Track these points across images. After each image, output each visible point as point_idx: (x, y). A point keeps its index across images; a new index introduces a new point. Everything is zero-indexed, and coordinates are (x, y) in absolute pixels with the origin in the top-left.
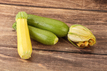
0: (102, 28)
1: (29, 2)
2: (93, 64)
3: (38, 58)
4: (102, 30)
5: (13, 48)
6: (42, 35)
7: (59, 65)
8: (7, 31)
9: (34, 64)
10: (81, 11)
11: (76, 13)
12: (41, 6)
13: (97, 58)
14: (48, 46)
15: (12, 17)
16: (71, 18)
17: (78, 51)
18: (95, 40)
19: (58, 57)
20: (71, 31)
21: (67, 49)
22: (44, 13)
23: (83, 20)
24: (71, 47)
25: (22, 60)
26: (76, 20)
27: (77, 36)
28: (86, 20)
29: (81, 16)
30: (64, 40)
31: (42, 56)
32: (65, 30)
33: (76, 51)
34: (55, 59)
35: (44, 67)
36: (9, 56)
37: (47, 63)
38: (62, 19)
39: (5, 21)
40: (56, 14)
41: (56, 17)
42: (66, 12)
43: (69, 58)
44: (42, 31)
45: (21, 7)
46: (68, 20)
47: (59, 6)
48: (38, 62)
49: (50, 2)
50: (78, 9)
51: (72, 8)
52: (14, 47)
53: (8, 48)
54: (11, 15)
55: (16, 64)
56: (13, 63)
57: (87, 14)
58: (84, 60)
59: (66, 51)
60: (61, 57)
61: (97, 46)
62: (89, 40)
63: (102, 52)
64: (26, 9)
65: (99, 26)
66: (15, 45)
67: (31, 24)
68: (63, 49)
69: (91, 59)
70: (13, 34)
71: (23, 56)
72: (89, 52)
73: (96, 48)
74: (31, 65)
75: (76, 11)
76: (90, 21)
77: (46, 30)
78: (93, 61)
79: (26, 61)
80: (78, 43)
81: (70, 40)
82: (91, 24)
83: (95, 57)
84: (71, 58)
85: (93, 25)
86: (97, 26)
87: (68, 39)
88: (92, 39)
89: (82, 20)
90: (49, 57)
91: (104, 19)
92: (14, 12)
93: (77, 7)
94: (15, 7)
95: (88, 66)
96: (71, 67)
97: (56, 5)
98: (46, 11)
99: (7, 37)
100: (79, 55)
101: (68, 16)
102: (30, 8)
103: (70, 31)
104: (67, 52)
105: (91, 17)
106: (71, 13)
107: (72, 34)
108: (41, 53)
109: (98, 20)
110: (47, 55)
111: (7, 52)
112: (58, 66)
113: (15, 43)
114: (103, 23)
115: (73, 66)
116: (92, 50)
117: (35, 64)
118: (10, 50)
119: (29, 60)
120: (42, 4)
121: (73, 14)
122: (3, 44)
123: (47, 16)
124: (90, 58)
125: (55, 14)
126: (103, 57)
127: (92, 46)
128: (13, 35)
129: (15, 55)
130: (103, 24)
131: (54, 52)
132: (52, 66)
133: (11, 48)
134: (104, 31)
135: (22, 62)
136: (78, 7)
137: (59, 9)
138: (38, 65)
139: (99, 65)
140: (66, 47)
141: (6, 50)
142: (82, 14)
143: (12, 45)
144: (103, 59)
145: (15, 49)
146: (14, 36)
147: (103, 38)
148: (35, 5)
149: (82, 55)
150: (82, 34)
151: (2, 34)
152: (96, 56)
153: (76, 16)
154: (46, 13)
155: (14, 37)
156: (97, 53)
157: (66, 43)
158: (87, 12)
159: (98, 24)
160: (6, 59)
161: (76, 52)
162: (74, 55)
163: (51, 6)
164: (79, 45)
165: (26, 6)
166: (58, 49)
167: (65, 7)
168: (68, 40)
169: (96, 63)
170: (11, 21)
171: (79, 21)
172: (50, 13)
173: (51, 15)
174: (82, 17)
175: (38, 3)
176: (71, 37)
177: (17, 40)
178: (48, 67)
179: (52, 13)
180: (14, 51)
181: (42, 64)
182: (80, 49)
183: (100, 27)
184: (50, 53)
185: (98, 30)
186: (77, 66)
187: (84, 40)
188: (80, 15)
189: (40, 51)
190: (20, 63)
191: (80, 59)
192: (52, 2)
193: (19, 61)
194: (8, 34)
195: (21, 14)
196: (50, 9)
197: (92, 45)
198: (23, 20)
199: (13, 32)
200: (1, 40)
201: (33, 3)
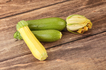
0: (87, 12)
1: (12, 12)
2: (99, 43)
3: (53, 55)
4: (88, 13)
5: (26, 55)
7: (73, 54)
8: (11, 43)
9: (52, 61)
10: (61, 4)
11: (58, 6)
12: (25, 11)
13: (99, 37)
14: (54, 42)
16: (58, 12)
17: (81, 37)
19: (68, 48)
20: (69, 22)
21: (71, 39)
22: (32, 16)
23: (68, 10)
24: (73, 36)
25: (41, 62)
26: (62, 12)
27: (76, 25)
28: (71, 10)
29: (64, 8)
31: (55, 52)
33: (79, 37)
34: (67, 51)
35: (62, 61)
36: (27, 63)
37: (63, 57)
38: (50, 16)
39: (3, 35)
40: (43, 14)
41: (44, 16)
42: (50, 9)
43: (77, 45)
45: (9, 18)
46: (55, 14)
47: (41, 6)
48: (55, 59)
49: (31, 5)
50: (58, 3)
51: (52, 4)
54: (5, 28)
55: (38, 67)
56: (35, 67)
57: (68, 5)
58: (90, 43)
59: (71, 41)
60: (71, 47)
63: (100, 30)
65: (83, 11)
66: (26, 52)
68: (68, 40)
69: (95, 40)
71: (42, 58)
73: (93, 29)
74: (51, 63)
75: (57, 5)
76: (74, 9)
78: (98, 41)
79: (45, 62)
80: (78, 30)
81: (70, 31)
83: (97, 37)
84: (79, 45)
85: (78, 11)
87: (68, 30)
88: (89, 23)
90: (61, 51)
91: (84, 4)
92: (6, 25)
93: (56, 2)
94: (4, 20)
95: (96, 46)
96: (84, 52)
97: (37, 5)
98: (33, 14)
99: (14, 48)
100: (84, 40)
101: (54, 12)
104: (73, 41)
105: (73, 5)
106: (54, 8)
108: (52, 50)
109: (79, 6)
110: (58, 50)
111: (24, 61)
112: (73, 56)
113: (25, 50)
114: (85, 7)
115: (85, 50)
116: (91, 32)
117: (54, 61)
118: (25, 58)
119: (46, 60)
120: (25, 9)
121: (57, 9)
122: (15, 55)
123: (36, 18)
124: (93, 39)
126: (103, 34)
127: (91, 29)
128: (19, 44)
129: (32, 60)
131: (62, 46)
132: (68, 57)
133: (25, 56)
134: (90, 13)
135: (42, 64)
136: (57, 1)
137: (43, 9)
138: (57, 61)
139: (104, 42)
140: (69, 38)
141: (22, 59)
142: (64, 6)
143: (24, 53)
144: (104, 36)
145: (28, 55)
146: (21, 45)
147: (93, 19)
148: (20, 12)
149: (86, 39)
150: (79, 21)
151: (9, 47)
152: (97, 35)
153: (60, 9)
157: (67, 34)
158: (66, 3)
159: (82, 9)
160: (27, 66)
161: (80, 39)
162: (80, 42)
163: (34, 8)
164: (80, 32)
165: (13, 15)
166: (64, 42)
167: (46, 5)
169: (102, 41)
170: (8, 33)
171: (65, 12)
172: (37, 15)
173: (39, 16)
174: (66, 8)
175: (21, 10)
178: (66, 59)
179: (39, 14)
180: (29, 57)
181: (59, 59)
182: (82, 35)
183: (85, 11)
184: (60, 48)
185: (85, 14)
186: (88, 50)
188: (63, 7)
189: (51, 49)
191: (86, 43)
192: (33, 5)
193: (39, 64)
194: (14, 45)
196: (35, 11)
198: (25, 27)
199: (17, 42)
200: (11, 52)
201: (16, 11)
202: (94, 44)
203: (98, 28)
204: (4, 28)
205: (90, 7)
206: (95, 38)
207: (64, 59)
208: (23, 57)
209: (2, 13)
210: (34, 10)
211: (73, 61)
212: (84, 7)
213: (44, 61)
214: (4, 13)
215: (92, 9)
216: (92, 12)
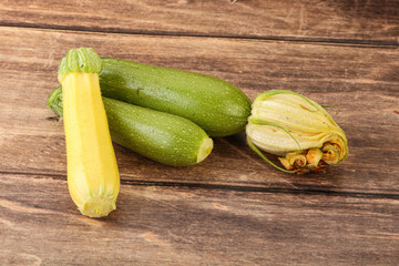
0: (369, 104)
1: (104, 17)
2: (339, 229)
3: (142, 212)
4: (369, 108)
5: (51, 180)
6: (153, 131)
7: (217, 236)
8: (28, 121)
9: (127, 233)
10: (292, 46)
11: (276, 51)
12: (149, 29)
13: (352, 208)
14: (177, 168)
15: (44, 70)
16: (259, 70)
17: (284, 184)
18: (343, 144)
19: (215, 206)
20: (258, 113)
21: (243, 178)
22: (158, 53)
23: (301, 76)
24: (259, 170)
25: (85, 221)
26: (274, 75)
27: (280, 132)
28: (312, 76)
29: (291, 62)
30: (234, 148)
31: (156, 205)
32: (235, 110)
33: (277, 184)
34: (203, 215)
35: (162, 243)
36: (36, 207)
37: (175, 230)
38: (224, 74)
39: (20, 85)
40: (203, 58)
41: (202, 67)
42: (238, 49)
43: (253, 209)
44: (154, 115)
45: (76, 35)
46: (245, 75)
47: (213, 29)
48: (143, 228)
49: (180, 16)
50: (283, 39)
51: (260, 35)
52: (55, 177)
53: (34, 181)
54: (42, 65)
55: (63, 234)
56: (53, 231)
57: (314, 55)
58: (305, 217)
59: (241, 185)
60: (225, 208)
61: (352, 167)
62: (324, 144)
63: (372, 185)
64: (95, 42)
65: (357, 95)
66: (58, 167)
67: (113, 91)
68: (231, 179)
69: (333, 213)
70: (50, 131)
71: (86, 207)
72: (323, 186)
73: (350, 173)
74: (118, 236)
75: (275, 43)
76: (326, 79)
77: (169, 111)
78: (339, 219)
79: (99, 224)
80: (283, 155)
81: (254, 148)
82: (330, 90)
83: (345, 207)
84: (260, 209)
85: (337, 91)
86: (350, 95)
87: (249, 143)
88: (334, 140)
89: (296, 76)
90: (182, 207)
91: (375, 71)
92: (51, 54)
93: (277, 31)
94: (57, 34)
95: (320, 237)
96: (261, 241)
97: (203, 23)
98: (167, 47)
99: (29, 140)
100: (289, 197)
101: (248, 64)
102: (110, 38)
103: (256, 113)
105: (331, 64)
106: (256, 52)
107: (261, 123)
108: (150, 194)
109: (353, 74)
110: (172, 202)
111: (31, 194)
112: (214, 241)
113: (58, 160)
114: (371, 85)
115: (269, 238)
116: (335, 180)
117: (133, 235)
118: (42, 188)
119: (111, 219)
120: (153, 22)
121: (263, 57)
122: (14, 165)
123: (169, 63)
124: (327, 207)
125: (198, 58)
126: (375, 204)
127: (333, 166)
128: (51, 134)
129: (58, 202)
130: (373, 88)
131: (198, 191)
132: (193, 238)
133: (43, 180)
134: (377, 112)
135: (87, 228)
136: (282, 31)
137: (215, 40)
138: (143, 235)
139: (362, 232)
140: (242, 172)
141: (27, 188)
142: (296, 55)
143: (49, 167)
144: (375, 210)
145: (57, 181)
146: (56, 138)
147: (373, 136)
148: (127, 27)
149: (298, 199)
150: (297, 122)
151: (11, 132)
152: (348, 200)
153: (274, 61)
154: (166, 54)
155: (53, 141)
156: (353, 191)
157: (242, 157)
158: (313, 46)
159: (354, 88)
160: (29, 218)
161: (276, 189)
162: (269, 199)
163: (186, 28)
164: (287, 163)
165: (96, 30)
166: (214, 180)
167: (234, 31)
168: (248, 146)
169: (352, 227)
170: (43, 83)
171: (284, 79)
172: (181, 54)
173: (184, 60)
174: (298, 64)
175: (137, 21)
176: (257, 136)
177: (64, 152)
178: (178, 242)
179: (188, 55)
180: (57, 189)
181: (156, 232)
182: (293, 178)
183: (361, 98)
184: (184, 195)
185: (353, 108)
186: (282, 239)
187: (304, 145)
188: (290, 59)
189: (149, 188)
190: (76, 230)
191: (291, 211)
192: (189, 16)
193: (75, 224)
194: (33, 131)
195: (77, 57)
196: (183, 40)
197: (335, 162)
198: (86, 77)
199: (50, 122)
200: (8, 152)
201: (119, 19)
202: (317, 228)
203: (373, 175)
204: (40, 61)
205: (390, 90)
206: (337, 207)
207: (173, 240)
208: (36, 180)
209: (67, 10)
210: (180, 34)
211: (199, 258)
212: (369, 82)
213: (96, 219)
214: (73, 14)
215: (393, 98)
216: (388, 112)
